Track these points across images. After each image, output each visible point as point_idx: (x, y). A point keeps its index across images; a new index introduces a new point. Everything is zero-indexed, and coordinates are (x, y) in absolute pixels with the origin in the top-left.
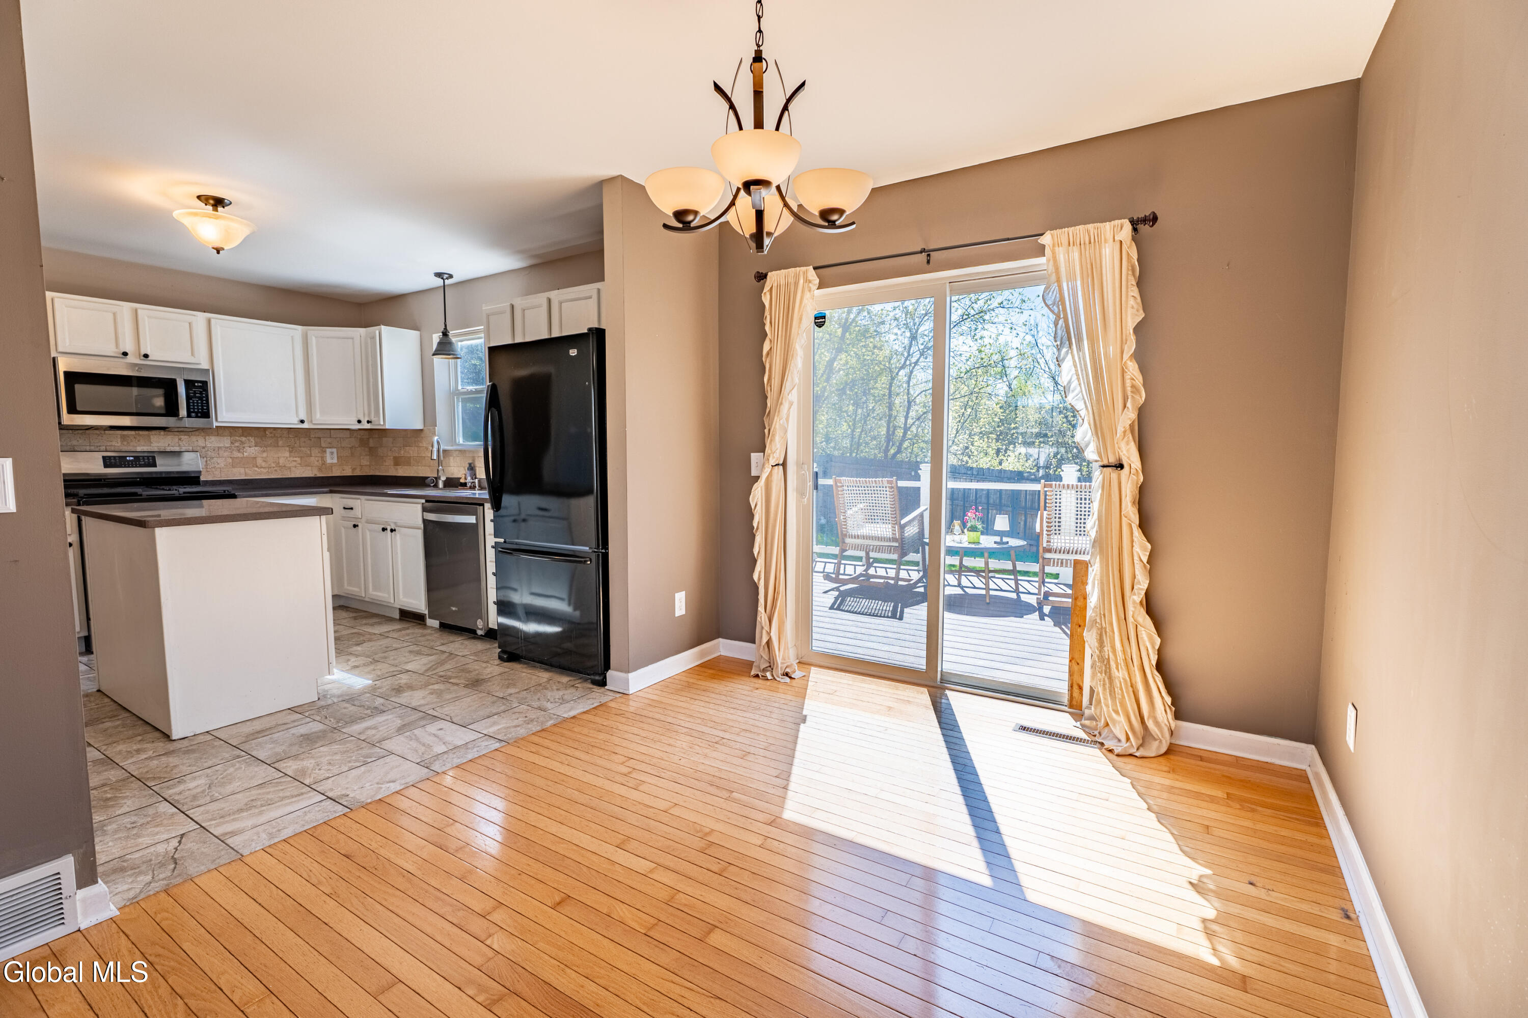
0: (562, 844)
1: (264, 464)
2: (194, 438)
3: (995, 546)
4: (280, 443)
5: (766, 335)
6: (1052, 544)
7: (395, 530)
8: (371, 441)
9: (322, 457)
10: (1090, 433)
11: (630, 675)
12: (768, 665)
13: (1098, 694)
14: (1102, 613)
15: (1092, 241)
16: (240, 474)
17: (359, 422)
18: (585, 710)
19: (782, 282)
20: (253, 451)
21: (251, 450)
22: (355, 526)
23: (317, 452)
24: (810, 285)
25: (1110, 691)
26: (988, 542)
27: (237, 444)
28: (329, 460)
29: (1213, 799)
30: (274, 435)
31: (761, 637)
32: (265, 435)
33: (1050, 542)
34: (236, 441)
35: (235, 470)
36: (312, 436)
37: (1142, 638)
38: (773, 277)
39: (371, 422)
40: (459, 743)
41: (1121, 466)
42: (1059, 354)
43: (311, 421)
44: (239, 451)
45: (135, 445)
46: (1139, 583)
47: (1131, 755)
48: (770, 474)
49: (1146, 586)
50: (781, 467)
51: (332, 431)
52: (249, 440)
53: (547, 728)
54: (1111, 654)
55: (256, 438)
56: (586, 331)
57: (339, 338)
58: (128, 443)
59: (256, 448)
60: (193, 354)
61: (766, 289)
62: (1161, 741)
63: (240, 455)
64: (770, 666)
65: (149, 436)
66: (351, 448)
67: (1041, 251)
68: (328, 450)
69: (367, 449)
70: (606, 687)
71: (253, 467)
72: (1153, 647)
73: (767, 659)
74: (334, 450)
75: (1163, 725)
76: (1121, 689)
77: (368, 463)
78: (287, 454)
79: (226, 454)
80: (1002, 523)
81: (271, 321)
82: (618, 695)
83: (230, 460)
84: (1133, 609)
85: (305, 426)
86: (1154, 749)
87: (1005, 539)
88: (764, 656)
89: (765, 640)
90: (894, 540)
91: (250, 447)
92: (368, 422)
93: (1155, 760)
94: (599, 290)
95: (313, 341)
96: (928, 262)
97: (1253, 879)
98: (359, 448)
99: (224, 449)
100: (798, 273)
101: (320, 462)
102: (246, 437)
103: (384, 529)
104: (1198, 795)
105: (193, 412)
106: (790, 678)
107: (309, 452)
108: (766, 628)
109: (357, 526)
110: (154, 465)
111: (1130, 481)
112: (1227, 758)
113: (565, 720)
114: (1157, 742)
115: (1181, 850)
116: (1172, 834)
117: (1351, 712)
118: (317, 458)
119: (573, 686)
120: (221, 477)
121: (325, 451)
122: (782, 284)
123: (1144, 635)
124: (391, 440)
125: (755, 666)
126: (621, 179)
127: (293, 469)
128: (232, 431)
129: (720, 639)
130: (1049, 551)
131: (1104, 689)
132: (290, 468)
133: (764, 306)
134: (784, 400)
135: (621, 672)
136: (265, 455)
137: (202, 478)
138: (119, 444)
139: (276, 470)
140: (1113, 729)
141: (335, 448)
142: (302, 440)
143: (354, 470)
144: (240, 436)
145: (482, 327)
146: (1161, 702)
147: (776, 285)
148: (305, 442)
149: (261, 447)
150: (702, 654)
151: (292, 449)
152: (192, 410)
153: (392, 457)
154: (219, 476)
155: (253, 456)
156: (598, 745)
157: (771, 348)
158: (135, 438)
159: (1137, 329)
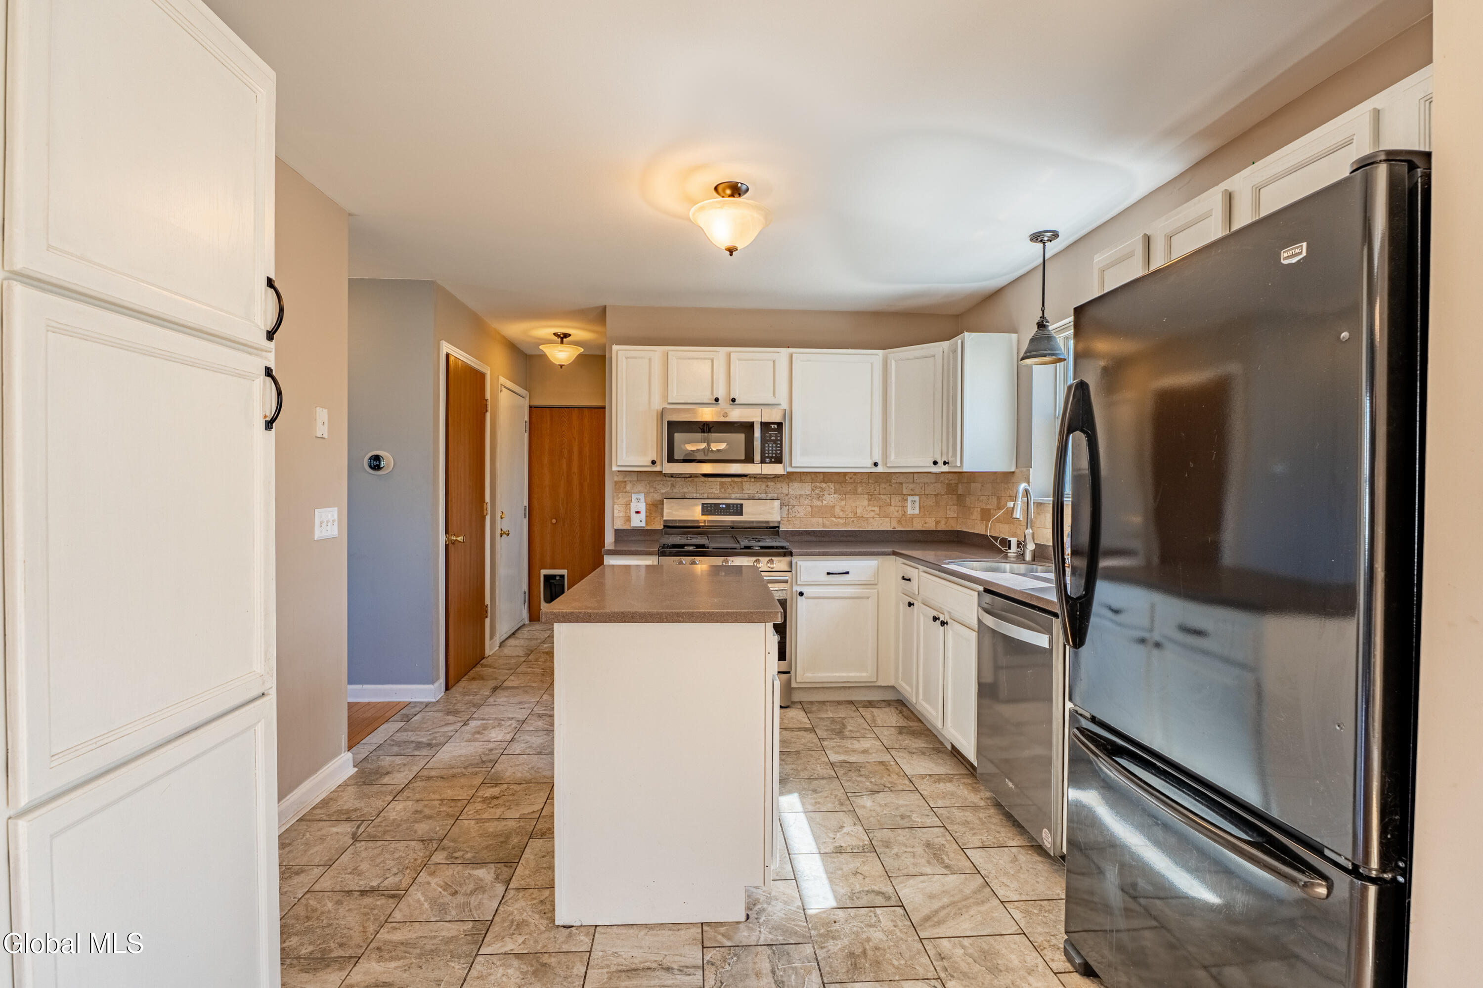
1: (841, 514)
2: (779, 485)
4: (860, 490)
7: (947, 623)
8: (960, 486)
9: (903, 507)
16: (818, 524)
17: (935, 463)
20: (832, 499)
21: (830, 499)
22: (910, 604)
23: (897, 500)
27: (817, 491)
28: (910, 511)
30: (854, 480)
32: (845, 481)
34: (817, 487)
35: (814, 520)
36: (894, 481)
39: (948, 463)
43: (886, 464)
44: (818, 499)
45: (731, 492)
51: (916, 475)
52: (829, 486)
55: (836, 485)
57: (918, 358)
58: (725, 490)
59: (835, 496)
60: (774, 395)
63: (819, 503)
65: (742, 482)
66: (936, 495)
68: (910, 498)
69: (955, 497)
71: (831, 517)
74: (917, 498)
77: (955, 515)
78: (866, 503)
79: (807, 502)
81: (851, 349)
83: (809, 509)
85: (880, 469)
91: (829, 494)
92: (945, 463)
94: (1376, 113)
95: (893, 366)
98: (946, 496)
99: (804, 496)
101: (900, 512)
102: (826, 483)
103: (935, 619)
105: (768, 457)
107: (888, 500)
109: (913, 604)
110: (741, 513)
118: (897, 508)
120: (800, 528)
121: (906, 500)
124: (979, 485)
127: (871, 520)
128: (813, 476)
132: (867, 519)
136: (843, 503)
137: (782, 528)
138: (718, 492)
139: (853, 521)
141: (917, 495)
142: (883, 486)
143: (938, 523)
144: (821, 482)
148: (885, 488)
149: (840, 494)
151: (871, 497)
152: (767, 455)
153: (979, 509)
154: (799, 526)
155: (831, 504)
158: (731, 485)
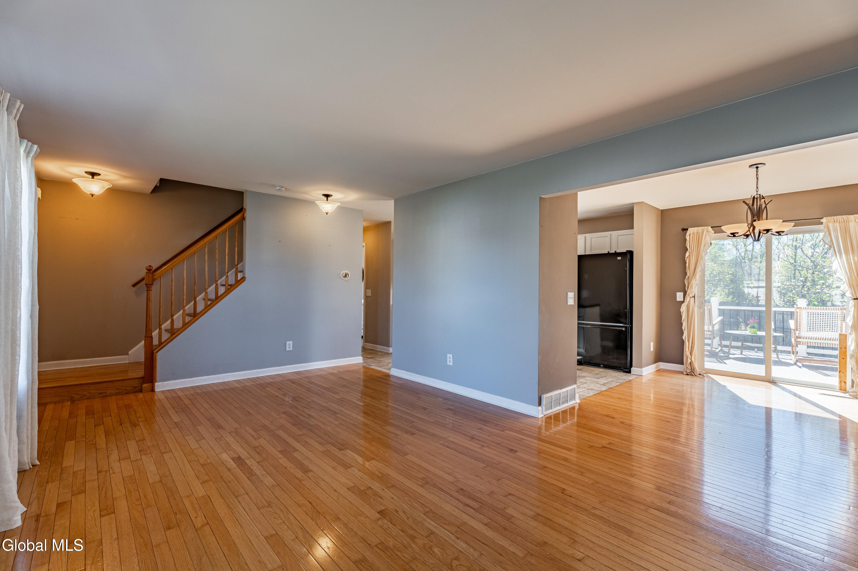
5: (687, 249)
6: (801, 335)
10: (847, 287)
11: (643, 369)
12: (691, 371)
19: (696, 232)
24: (709, 233)
26: (762, 333)
31: (687, 360)
33: (800, 334)
38: (691, 230)
48: (690, 300)
50: (693, 298)
61: (688, 234)
64: (692, 371)
67: (820, 224)
70: (631, 373)
73: (690, 368)
82: (639, 376)
88: (688, 367)
89: (689, 361)
90: (710, 331)
94: (611, 234)
100: (703, 229)
106: (703, 376)
108: (690, 357)
125: (684, 371)
126: (643, 203)
129: (660, 363)
130: (800, 338)
133: (686, 239)
135: (638, 369)
147: (692, 233)
150: (657, 366)
157: (689, 255)
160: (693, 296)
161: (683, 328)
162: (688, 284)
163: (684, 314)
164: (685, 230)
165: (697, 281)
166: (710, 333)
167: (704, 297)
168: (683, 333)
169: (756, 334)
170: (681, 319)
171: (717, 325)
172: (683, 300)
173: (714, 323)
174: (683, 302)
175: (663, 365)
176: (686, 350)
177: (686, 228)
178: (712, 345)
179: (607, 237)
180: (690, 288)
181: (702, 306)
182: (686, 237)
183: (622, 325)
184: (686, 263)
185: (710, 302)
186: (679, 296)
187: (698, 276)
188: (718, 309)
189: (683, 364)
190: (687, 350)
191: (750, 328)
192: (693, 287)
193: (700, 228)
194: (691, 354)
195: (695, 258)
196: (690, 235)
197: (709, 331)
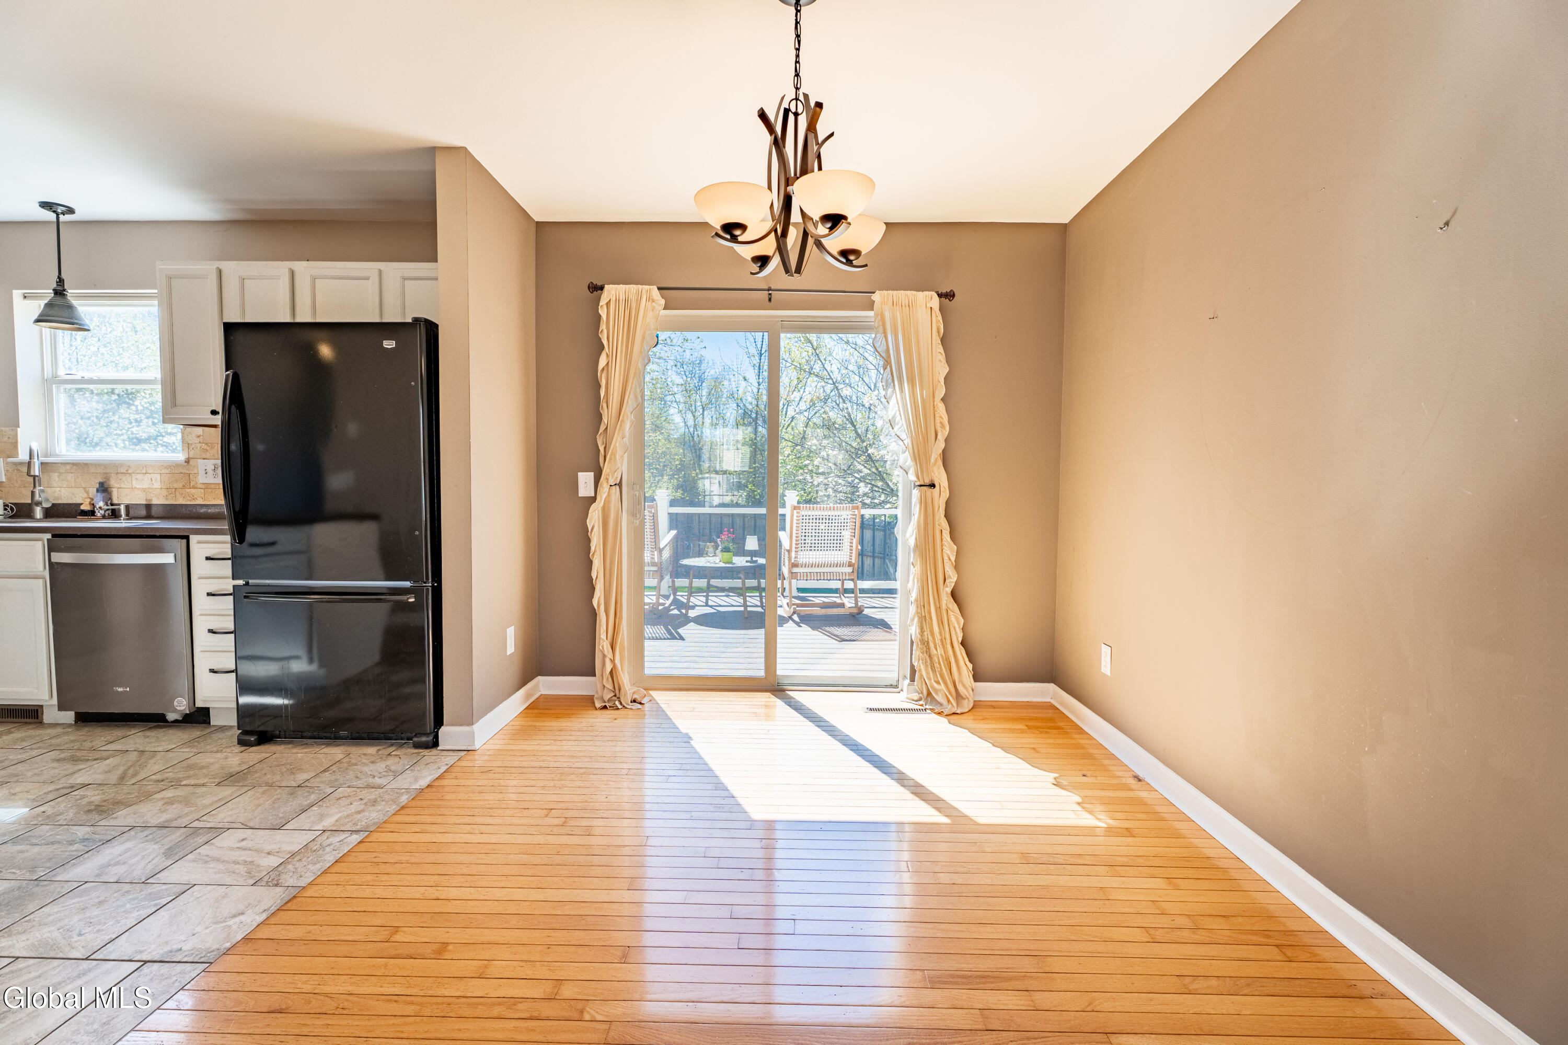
0: (565, 906)
3: (748, 564)
5: (603, 347)
6: (802, 561)
10: (909, 459)
12: (613, 694)
13: (920, 670)
14: (922, 604)
15: (911, 305)
18: (437, 776)
19: (622, 297)
24: (654, 304)
25: (931, 667)
26: (740, 561)
29: (1022, 731)
31: (604, 664)
33: (797, 557)
37: (951, 621)
38: (611, 292)
40: (295, 848)
41: (933, 486)
42: (887, 393)
46: (950, 577)
47: (954, 713)
48: (609, 496)
49: (955, 579)
50: (618, 487)
53: (406, 804)
54: (930, 637)
56: (410, 321)
61: (603, 302)
62: (968, 699)
64: (615, 696)
67: (871, 306)
70: (439, 748)
72: (959, 627)
73: (611, 687)
75: (968, 686)
76: (939, 663)
80: (752, 543)
82: (463, 753)
84: (946, 598)
86: (967, 705)
87: (754, 559)
88: (607, 686)
89: (609, 667)
93: (970, 713)
94: (380, 272)
96: (770, 300)
97: (1085, 773)
100: (640, 291)
104: (1012, 731)
106: (640, 703)
108: (610, 655)
111: (941, 496)
112: (1006, 703)
113: (422, 791)
114: (966, 700)
115: (1032, 766)
116: (1020, 758)
117: (1106, 651)
119: (389, 755)
122: (621, 299)
123: (953, 619)
125: (597, 698)
126: (462, 151)
129: (540, 678)
130: (797, 565)
131: (926, 666)
133: (600, 317)
134: (625, 418)
135: (461, 725)
140: (936, 697)
145: (156, 291)
146: (966, 668)
147: (614, 299)
150: (528, 696)
156: (495, 806)
157: (608, 363)
159: (946, 379)
160: (618, 483)
161: (594, 575)
162: (605, 448)
163: (597, 534)
164: (597, 289)
165: (626, 440)
166: (655, 568)
167: (642, 487)
168: (595, 588)
169: (731, 563)
170: (590, 548)
171: (668, 548)
172: (593, 495)
173: (661, 546)
174: (593, 499)
175: (546, 685)
176: (600, 638)
177: (599, 284)
178: (660, 590)
179: (367, 278)
180: (611, 459)
181: (636, 512)
182: (600, 311)
183: (407, 584)
184: (600, 386)
185: (654, 500)
186: (585, 480)
187: (627, 425)
188: (669, 514)
189: (594, 675)
190: (603, 636)
191: (722, 551)
192: (618, 457)
193: (633, 288)
194: (613, 647)
195: (620, 371)
196: (608, 304)
197: (654, 564)
